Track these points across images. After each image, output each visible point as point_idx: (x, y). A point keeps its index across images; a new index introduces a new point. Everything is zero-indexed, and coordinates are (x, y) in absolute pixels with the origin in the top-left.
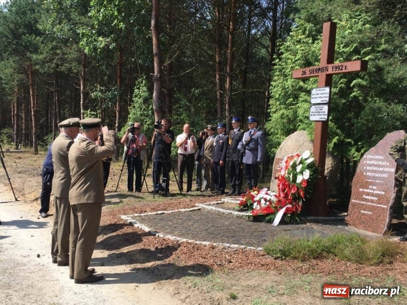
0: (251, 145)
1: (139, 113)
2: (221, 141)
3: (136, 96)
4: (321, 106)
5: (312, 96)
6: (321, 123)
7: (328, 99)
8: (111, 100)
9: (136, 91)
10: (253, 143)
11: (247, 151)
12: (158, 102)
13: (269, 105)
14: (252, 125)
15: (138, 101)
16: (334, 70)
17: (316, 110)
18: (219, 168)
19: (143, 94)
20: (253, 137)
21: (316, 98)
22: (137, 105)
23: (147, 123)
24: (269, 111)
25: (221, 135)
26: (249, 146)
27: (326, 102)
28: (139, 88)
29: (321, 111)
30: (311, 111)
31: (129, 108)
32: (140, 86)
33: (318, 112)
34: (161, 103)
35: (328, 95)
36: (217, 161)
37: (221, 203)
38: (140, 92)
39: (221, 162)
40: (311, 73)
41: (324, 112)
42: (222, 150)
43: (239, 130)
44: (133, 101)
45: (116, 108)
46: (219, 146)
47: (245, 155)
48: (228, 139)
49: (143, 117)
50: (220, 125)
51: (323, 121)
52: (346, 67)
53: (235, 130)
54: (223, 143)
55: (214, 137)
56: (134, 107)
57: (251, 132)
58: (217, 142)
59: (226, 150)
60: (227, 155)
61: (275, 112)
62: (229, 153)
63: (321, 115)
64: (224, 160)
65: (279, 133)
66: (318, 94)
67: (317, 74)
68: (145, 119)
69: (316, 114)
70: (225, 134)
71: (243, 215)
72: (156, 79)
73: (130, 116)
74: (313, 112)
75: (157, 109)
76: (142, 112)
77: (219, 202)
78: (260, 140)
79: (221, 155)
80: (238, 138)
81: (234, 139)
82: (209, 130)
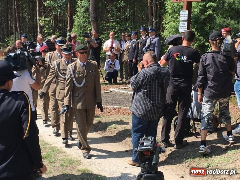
0: (151, 48)
2: (134, 45)
3: (79, 7)
4: (184, 22)
5: (180, 16)
7: (187, 18)
8: (60, 7)
9: (79, 2)
10: (152, 46)
12: (93, 14)
13: (164, 19)
14: (151, 33)
15: (80, 11)
17: (182, 25)
18: (133, 64)
19: (85, 5)
20: (152, 42)
21: (182, 17)
22: (80, 14)
24: (163, 23)
25: (134, 40)
26: (149, 49)
27: (186, 20)
29: (184, 26)
33: (183, 26)
34: (96, 14)
35: (187, 16)
36: (131, 59)
37: (128, 88)
38: (82, 3)
39: (134, 60)
41: (186, 27)
42: (134, 52)
43: (145, 37)
44: (77, 11)
45: (67, 13)
46: (133, 48)
48: (138, 43)
49: (85, 24)
50: (133, 33)
54: (135, 46)
56: (78, 16)
57: (151, 38)
58: (131, 45)
59: (137, 52)
60: (138, 55)
61: (166, 24)
62: (139, 54)
63: (184, 28)
66: (183, 14)
67: (182, 1)
69: (182, 27)
70: (137, 40)
73: (75, 23)
74: (180, 26)
75: (93, 19)
76: (84, 20)
77: (126, 87)
78: (156, 45)
79: (134, 55)
80: (144, 43)
81: (142, 43)
82: (127, 37)
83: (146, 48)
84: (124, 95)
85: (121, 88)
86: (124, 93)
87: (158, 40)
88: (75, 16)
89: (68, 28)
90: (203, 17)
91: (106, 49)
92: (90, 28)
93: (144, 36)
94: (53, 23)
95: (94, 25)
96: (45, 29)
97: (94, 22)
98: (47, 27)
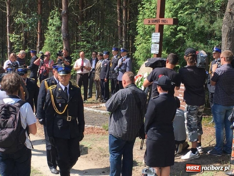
0: (122, 68)
1: (53, 39)
2: (105, 64)
3: (51, 25)
4: (156, 44)
5: (153, 38)
6: (156, 55)
7: (159, 40)
8: (31, 24)
9: (50, 20)
10: (123, 66)
11: (119, 72)
12: (65, 32)
13: (135, 40)
14: (123, 54)
15: (52, 29)
16: (162, 22)
18: (104, 83)
19: (56, 23)
20: (124, 62)
21: (154, 39)
22: (51, 32)
23: (60, 47)
24: (134, 44)
25: (105, 60)
26: (121, 69)
27: (158, 42)
28: (52, 18)
29: (156, 47)
30: (152, 47)
31: (45, 34)
32: (54, 17)
33: (155, 48)
34: (68, 33)
35: (159, 38)
36: (103, 79)
37: (99, 107)
38: (54, 22)
39: (105, 79)
40: (153, 22)
41: (158, 48)
42: (106, 71)
43: (117, 57)
44: (48, 29)
45: (37, 30)
46: (104, 68)
47: (118, 75)
48: (110, 63)
49: (56, 42)
50: (105, 53)
51: (157, 54)
52: (167, 21)
53: (114, 57)
54: (107, 66)
55: (102, 61)
56: (49, 34)
57: (123, 59)
58: (103, 64)
59: (109, 71)
60: (110, 74)
61: (138, 45)
62: (110, 73)
63: (156, 50)
64: (107, 78)
65: (142, 59)
66: (155, 37)
67: (155, 24)
68: (57, 44)
69: (154, 49)
70: (108, 59)
71: (106, 113)
72: (64, 15)
73: (46, 41)
74: (152, 48)
75: (65, 38)
76: (55, 38)
77: (98, 106)
78: (128, 65)
79: (106, 74)
80: (116, 63)
81: (113, 63)
82: (99, 56)
83: (117, 68)
84: (96, 114)
85: (93, 107)
86: (96, 112)
87: (129, 60)
88: (47, 34)
89: (38, 45)
90: (174, 40)
91: (77, 68)
92: (61, 46)
93: (115, 56)
94: (23, 40)
95: (65, 43)
96: (15, 46)
97: (65, 41)
98: (17, 43)
